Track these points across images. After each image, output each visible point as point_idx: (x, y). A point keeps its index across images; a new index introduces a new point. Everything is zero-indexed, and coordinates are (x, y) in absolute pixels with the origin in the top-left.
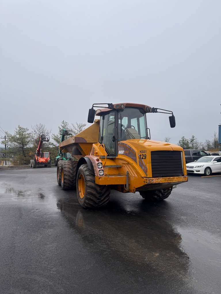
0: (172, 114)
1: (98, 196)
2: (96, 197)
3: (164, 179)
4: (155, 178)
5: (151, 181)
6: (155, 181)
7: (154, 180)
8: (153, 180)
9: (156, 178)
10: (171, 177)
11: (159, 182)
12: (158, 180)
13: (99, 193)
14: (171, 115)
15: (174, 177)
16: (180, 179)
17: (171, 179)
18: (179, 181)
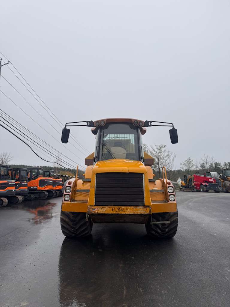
0: (173, 126)
1: (71, 223)
2: (68, 225)
3: (111, 209)
4: (97, 207)
5: (91, 210)
6: (98, 210)
7: (96, 210)
8: (95, 208)
9: (99, 207)
10: (123, 207)
11: (103, 213)
12: (101, 209)
13: (72, 221)
14: (171, 128)
15: (128, 207)
16: (137, 210)
17: (122, 209)
18: (136, 213)
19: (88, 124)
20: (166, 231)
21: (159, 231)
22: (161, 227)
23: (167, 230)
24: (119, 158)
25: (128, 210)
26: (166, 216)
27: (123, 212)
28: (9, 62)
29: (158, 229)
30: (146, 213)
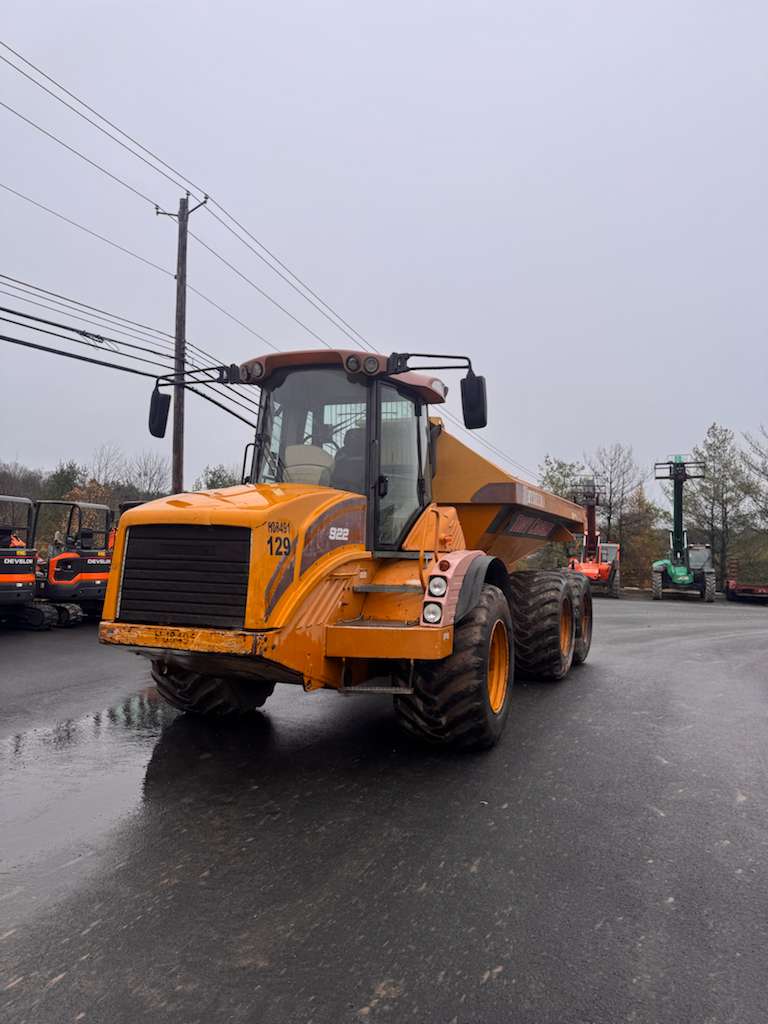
0: (469, 367)
3: (153, 633)
7: (116, 631)
8: (114, 629)
10: (182, 630)
11: (132, 643)
12: (129, 631)
15: (196, 630)
16: (221, 641)
17: (180, 635)
18: (216, 650)
19: (221, 375)
20: (440, 723)
21: (421, 722)
22: (421, 709)
23: (443, 720)
24: (299, 481)
25: (197, 639)
26: (436, 674)
27: (182, 645)
28: (206, 198)
29: (415, 715)
30: (244, 652)
